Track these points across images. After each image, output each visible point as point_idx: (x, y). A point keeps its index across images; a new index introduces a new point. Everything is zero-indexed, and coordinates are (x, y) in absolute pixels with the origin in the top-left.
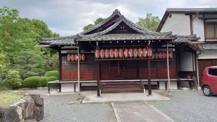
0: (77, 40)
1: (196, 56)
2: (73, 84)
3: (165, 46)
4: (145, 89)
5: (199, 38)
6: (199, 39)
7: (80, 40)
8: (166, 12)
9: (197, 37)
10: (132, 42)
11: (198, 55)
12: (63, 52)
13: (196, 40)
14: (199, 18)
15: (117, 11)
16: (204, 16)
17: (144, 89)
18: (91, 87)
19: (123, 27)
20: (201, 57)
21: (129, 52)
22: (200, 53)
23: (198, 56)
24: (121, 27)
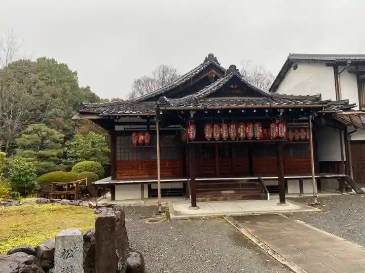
0: (161, 108)
1: (347, 135)
2: (140, 185)
3: (305, 118)
4: (270, 192)
5: (354, 105)
6: (355, 107)
7: (167, 108)
8: (289, 60)
9: (350, 104)
10: (255, 111)
11: (350, 133)
12: (118, 128)
13: (348, 109)
14: (350, 72)
15: (211, 56)
16: (357, 68)
17: (268, 194)
18: (171, 190)
19: (234, 86)
20: (355, 138)
21: (247, 129)
22: (356, 131)
23: (350, 135)
24: (232, 86)
